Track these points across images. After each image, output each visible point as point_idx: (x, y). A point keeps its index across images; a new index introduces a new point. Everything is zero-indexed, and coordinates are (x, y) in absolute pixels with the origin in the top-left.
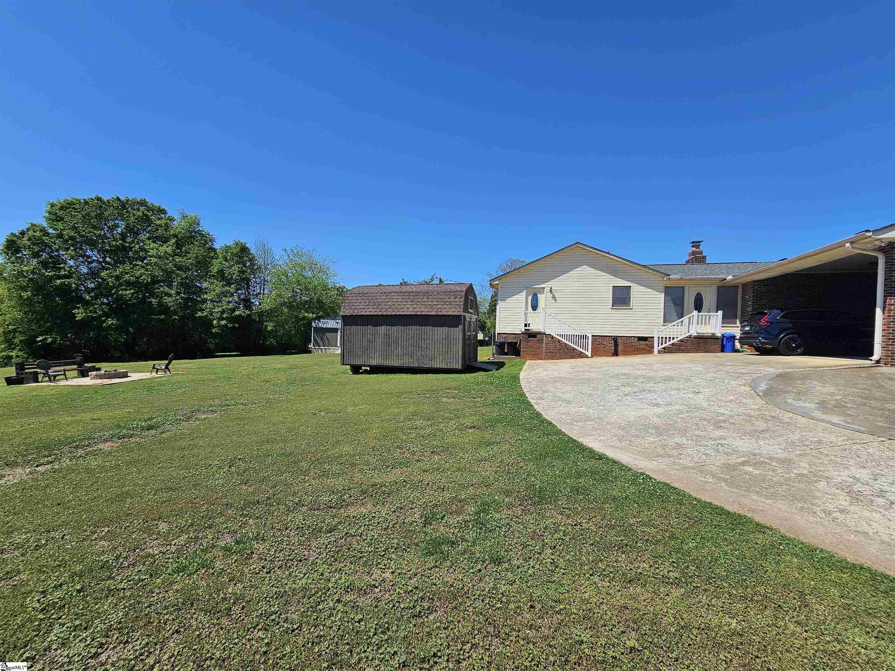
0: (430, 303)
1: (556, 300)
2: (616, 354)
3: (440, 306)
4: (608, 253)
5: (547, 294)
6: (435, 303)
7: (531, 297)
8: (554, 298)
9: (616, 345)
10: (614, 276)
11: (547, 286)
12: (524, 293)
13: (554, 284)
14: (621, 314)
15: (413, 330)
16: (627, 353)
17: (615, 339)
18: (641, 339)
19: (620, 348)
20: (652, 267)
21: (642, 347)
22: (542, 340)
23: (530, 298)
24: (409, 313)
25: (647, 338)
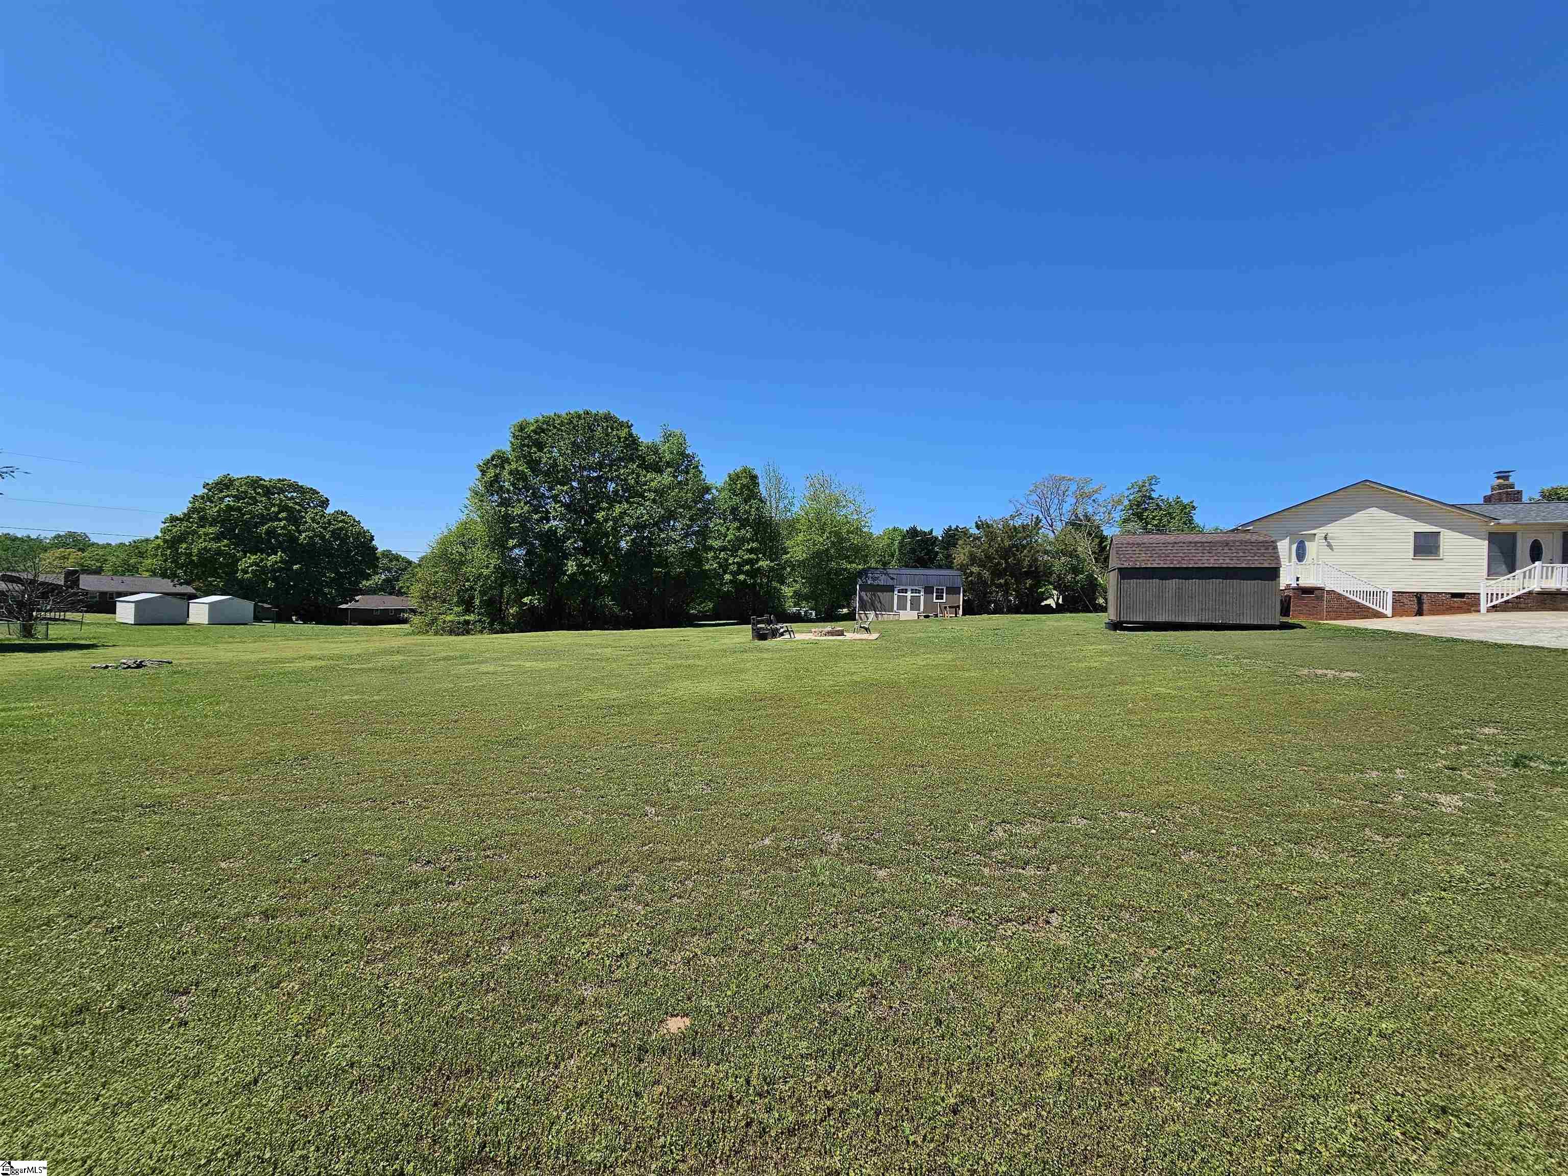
0: (1235, 554)
1: (1332, 549)
2: (1420, 613)
3: (1249, 558)
4: (1406, 492)
5: (1321, 541)
6: (1241, 554)
7: (1296, 545)
8: (1329, 546)
9: (1420, 602)
10: (1416, 520)
11: (1320, 532)
12: (1287, 540)
13: (1332, 529)
14: (1427, 565)
15: (1214, 584)
16: (1433, 612)
17: (1419, 596)
18: (1454, 595)
19: (1425, 607)
20: (1462, 507)
21: (1456, 605)
22: (1323, 596)
23: (1294, 547)
24: (1211, 566)
25: (1464, 594)
